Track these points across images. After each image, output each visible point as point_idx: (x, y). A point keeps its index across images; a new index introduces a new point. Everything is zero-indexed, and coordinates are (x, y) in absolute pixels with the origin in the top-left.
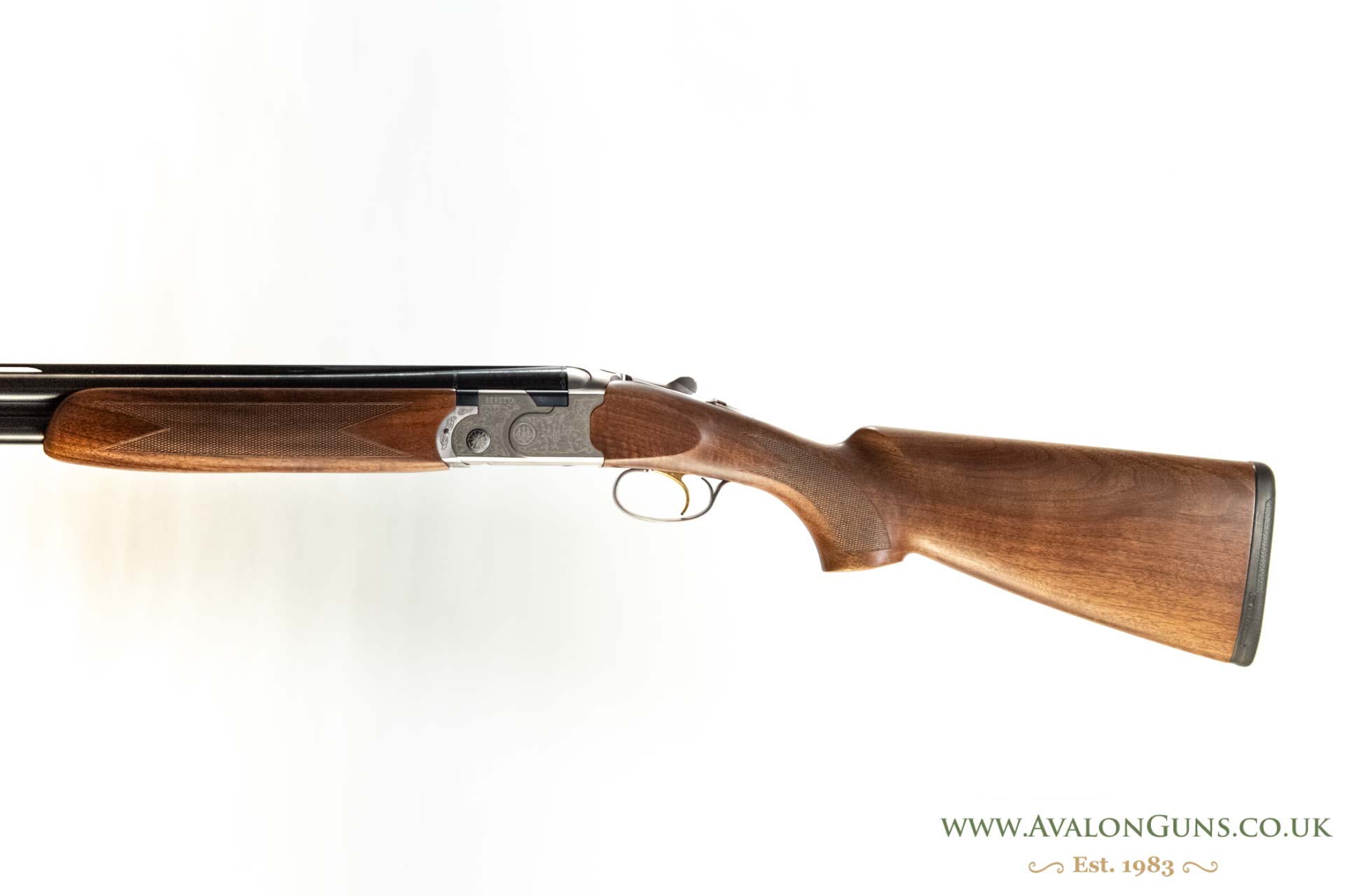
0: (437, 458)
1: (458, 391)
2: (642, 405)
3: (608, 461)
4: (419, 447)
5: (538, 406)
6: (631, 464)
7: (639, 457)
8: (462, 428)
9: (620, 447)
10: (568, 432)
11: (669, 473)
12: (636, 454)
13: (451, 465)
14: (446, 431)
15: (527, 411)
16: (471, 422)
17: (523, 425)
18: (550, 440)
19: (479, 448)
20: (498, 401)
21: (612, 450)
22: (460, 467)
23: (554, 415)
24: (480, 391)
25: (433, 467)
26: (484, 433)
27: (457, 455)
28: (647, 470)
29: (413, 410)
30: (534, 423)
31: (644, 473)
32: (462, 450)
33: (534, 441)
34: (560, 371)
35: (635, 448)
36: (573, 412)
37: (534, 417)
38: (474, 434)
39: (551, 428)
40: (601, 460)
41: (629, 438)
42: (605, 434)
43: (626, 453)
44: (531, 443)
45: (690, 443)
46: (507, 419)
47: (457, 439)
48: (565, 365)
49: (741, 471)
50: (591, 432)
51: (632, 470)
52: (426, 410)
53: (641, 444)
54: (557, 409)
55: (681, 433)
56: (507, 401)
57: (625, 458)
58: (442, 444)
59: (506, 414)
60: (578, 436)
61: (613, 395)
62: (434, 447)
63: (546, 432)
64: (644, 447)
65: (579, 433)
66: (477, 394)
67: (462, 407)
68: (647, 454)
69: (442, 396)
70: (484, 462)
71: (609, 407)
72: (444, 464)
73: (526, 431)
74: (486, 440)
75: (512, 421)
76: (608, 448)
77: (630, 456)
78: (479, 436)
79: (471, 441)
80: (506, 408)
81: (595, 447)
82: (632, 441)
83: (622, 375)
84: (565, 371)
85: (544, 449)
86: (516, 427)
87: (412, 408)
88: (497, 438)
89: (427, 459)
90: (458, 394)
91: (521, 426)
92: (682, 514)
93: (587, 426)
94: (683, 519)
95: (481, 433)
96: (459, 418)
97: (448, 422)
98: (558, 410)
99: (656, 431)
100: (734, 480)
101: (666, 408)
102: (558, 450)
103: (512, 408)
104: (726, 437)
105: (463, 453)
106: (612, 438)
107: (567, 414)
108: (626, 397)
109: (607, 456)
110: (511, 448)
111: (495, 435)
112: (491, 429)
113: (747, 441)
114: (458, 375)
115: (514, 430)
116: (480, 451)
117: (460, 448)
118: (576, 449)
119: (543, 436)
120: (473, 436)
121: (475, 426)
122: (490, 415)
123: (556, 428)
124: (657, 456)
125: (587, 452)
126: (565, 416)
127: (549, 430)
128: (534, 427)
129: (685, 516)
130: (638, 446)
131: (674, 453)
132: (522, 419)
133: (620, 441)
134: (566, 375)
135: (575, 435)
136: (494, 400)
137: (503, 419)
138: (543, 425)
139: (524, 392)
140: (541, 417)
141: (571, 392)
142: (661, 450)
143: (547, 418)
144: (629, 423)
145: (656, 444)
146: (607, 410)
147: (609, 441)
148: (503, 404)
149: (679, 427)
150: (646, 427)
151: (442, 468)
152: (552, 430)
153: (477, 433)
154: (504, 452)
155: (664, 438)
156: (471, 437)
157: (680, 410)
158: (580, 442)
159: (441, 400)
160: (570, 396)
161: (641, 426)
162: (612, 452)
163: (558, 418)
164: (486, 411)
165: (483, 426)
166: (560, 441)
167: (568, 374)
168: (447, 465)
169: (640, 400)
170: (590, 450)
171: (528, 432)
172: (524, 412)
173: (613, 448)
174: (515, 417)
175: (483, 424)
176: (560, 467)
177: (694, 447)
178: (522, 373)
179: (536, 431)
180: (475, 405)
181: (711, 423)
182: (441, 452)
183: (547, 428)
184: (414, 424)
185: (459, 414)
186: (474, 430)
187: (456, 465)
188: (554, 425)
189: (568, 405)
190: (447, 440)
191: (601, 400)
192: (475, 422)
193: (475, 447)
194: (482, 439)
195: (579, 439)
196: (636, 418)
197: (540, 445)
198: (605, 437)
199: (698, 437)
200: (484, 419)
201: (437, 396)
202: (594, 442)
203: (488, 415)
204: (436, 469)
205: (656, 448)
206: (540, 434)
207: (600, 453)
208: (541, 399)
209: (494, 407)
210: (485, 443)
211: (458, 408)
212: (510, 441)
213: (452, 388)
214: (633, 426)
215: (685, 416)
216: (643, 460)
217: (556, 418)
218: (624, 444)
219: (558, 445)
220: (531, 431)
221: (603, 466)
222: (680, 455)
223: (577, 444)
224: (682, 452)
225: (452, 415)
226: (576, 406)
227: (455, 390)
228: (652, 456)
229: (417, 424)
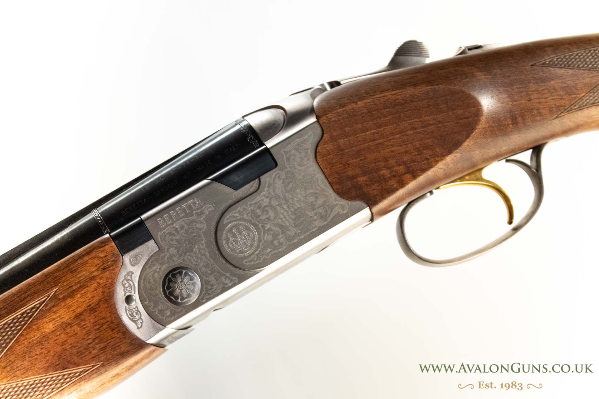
0: (140, 345)
1: (112, 234)
2: (376, 105)
3: (376, 209)
4: (102, 345)
5: (236, 190)
6: (410, 194)
7: (415, 177)
8: (149, 283)
9: (383, 180)
10: (299, 201)
11: (461, 179)
12: (408, 176)
13: (165, 342)
14: (129, 299)
15: (225, 205)
16: (156, 267)
17: (233, 227)
18: (281, 227)
19: (189, 296)
20: (178, 214)
21: (374, 190)
22: (180, 337)
23: (266, 189)
24: (144, 217)
25: (142, 359)
26: (184, 271)
27: (164, 325)
28: (431, 192)
29: (64, 299)
30: (245, 216)
31: (429, 199)
32: (168, 313)
33: (260, 241)
34: (238, 127)
35: (401, 169)
36: (289, 169)
37: (239, 207)
38: (170, 281)
39: (273, 208)
40: (366, 212)
41: (386, 159)
42: (350, 173)
43: (393, 182)
44: (258, 246)
45: (471, 119)
46: (204, 233)
47: (150, 301)
48: (239, 117)
49: (557, 117)
50: (330, 183)
51: (410, 204)
52: (82, 287)
53: (406, 158)
54: (266, 178)
55: (450, 113)
56: (189, 207)
57: (397, 190)
58: (134, 321)
59: (199, 226)
60: (316, 198)
61: (330, 115)
62: (125, 332)
63: (268, 219)
64: (413, 161)
65: (316, 193)
66: (142, 222)
67: (132, 253)
68: (424, 167)
69: (94, 254)
70: (210, 309)
71: (335, 134)
72: (153, 348)
73: (240, 233)
74: (192, 279)
75: (213, 232)
76: (366, 190)
77: (402, 184)
78: (180, 280)
79: (171, 293)
80: (194, 218)
81: (347, 199)
82: (392, 162)
83: (322, 85)
84: (245, 123)
85: (280, 244)
86: (223, 236)
87: (61, 296)
88: (206, 266)
89: (124, 355)
90: (114, 238)
91: (230, 230)
92: (510, 222)
93: (320, 176)
94: (516, 229)
95: (180, 273)
96: (137, 271)
97: (123, 285)
98: (268, 179)
99: (416, 128)
100: (553, 136)
101: (410, 91)
102: (301, 233)
103: (202, 213)
104: (511, 84)
105: (171, 316)
106: (364, 174)
107: (283, 176)
108: (349, 107)
109: (371, 202)
110: (232, 268)
111: (201, 265)
112: (189, 260)
113: (541, 74)
114: (101, 214)
115: (223, 242)
116: (194, 298)
117: (161, 311)
118: (323, 217)
119: (268, 226)
120: (172, 284)
121: (165, 268)
122: (177, 240)
123: (280, 205)
124: (437, 162)
125: (341, 212)
126: (281, 181)
127: (271, 214)
128: (250, 221)
129: (516, 222)
130: (404, 163)
131: (457, 145)
132: (225, 220)
133: (376, 172)
134: (250, 127)
135: (311, 199)
136: (170, 217)
137: (199, 236)
138: (259, 212)
139: (205, 182)
140: (248, 201)
141: (269, 144)
142: (438, 150)
143: (258, 198)
144: (374, 140)
145: (426, 147)
146: (333, 139)
147: (361, 179)
148: (187, 215)
149: (443, 106)
150: (401, 132)
151: (154, 354)
152: (276, 213)
153: (174, 276)
154: (227, 281)
155: (432, 132)
156: (169, 287)
157: (430, 83)
158: (323, 205)
159: (96, 261)
160: (272, 151)
161: (392, 134)
162: (376, 192)
163: (274, 190)
164: (168, 239)
165: (177, 262)
166: (296, 219)
167: (253, 124)
168: (160, 345)
169: (370, 100)
170: (343, 207)
171: (244, 232)
172: (222, 208)
173: (374, 187)
174: (214, 223)
175: (175, 259)
176: (315, 256)
177: (479, 120)
178: (189, 160)
179: (256, 226)
180: (150, 239)
181: (480, 75)
182: (139, 334)
183: (267, 212)
184: (77, 317)
185: (133, 265)
186: (167, 275)
187: (172, 338)
188: (275, 203)
189: (276, 165)
190: (138, 312)
191: (319, 131)
192: (162, 264)
193: (183, 299)
194: (185, 280)
195: (320, 201)
196: (379, 127)
197: (272, 242)
198: (353, 178)
199: (477, 105)
200: (173, 251)
201: (86, 258)
202: (343, 193)
203: (174, 243)
204: (146, 361)
205: (430, 152)
206: (263, 227)
207: (359, 203)
208: (235, 178)
209: (177, 227)
210: (194, 284)
211: (127, 258)
212: (227, 261)
213: (103, 235)
214: (380, 141)
215: (442, 87)
216: (422, 179)
217: (271, 190)
218: (385, 172)
219: (296, 226)
220: (248, 229)
221: (372, 220)
222: (466, 144)
223: (321, 210)
224: (468, 137)
225: (123, 273)
226: (288, 160)
227: (108, 235)
228: (430, 167)
229: (81, 314)
